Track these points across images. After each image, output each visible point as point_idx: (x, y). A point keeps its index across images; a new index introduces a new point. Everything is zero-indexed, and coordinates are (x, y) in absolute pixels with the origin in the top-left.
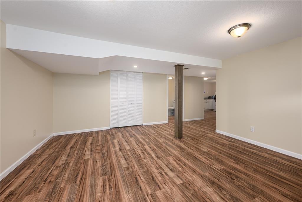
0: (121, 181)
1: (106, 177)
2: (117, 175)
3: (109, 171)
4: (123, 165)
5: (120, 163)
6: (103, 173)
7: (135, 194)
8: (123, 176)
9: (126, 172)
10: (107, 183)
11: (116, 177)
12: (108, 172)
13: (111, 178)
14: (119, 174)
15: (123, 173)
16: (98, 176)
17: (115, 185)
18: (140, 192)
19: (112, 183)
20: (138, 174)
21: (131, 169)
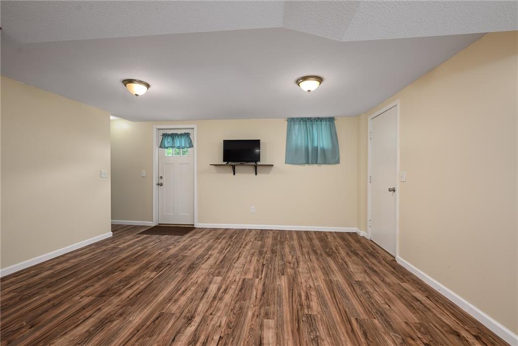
0: (284, 299)
1: (306, 311)
2: (288, 309)
3: (303, 321)
4: (273, 326)
5: (277, 334)
6: (313, 321)
7: (273, 282)
8: (280, 304)
9: (272, 309)
10: (304, 302)
11: (291, 306)
12: (303, 319)
13: (299, 307)
14: (284, 310)
15: (278, 309)
16: (321, 318)
17: (294, 297)
18: (267, 282)
19: (297, 300)
20: (256, 300)
21: (262, 311)
